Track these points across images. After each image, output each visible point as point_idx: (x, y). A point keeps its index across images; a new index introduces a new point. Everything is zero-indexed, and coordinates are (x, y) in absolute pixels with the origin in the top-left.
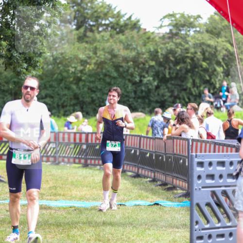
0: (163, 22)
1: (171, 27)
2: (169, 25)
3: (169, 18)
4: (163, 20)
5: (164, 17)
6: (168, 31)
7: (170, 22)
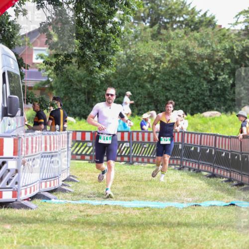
0: (238, 18)
1: (246, 24)
2: (245, 22)
3: (244, 15)
4: (238, 16)
5: (240, 14)
6: (244, 28)
7: (246, 18)
